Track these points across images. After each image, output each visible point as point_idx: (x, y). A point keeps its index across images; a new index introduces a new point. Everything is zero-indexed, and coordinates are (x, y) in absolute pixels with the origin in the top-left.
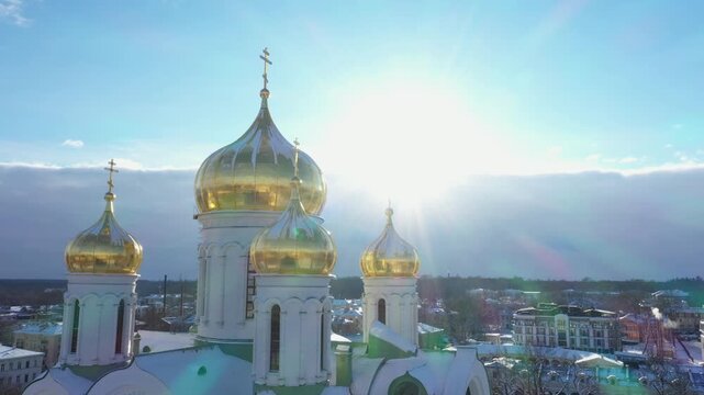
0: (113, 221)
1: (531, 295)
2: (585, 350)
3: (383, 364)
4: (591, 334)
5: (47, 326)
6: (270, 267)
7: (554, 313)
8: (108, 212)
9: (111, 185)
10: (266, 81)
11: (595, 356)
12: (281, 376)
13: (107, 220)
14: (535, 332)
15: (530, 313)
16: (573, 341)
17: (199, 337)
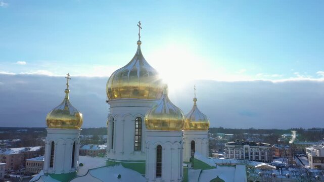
0: (69, 103)
1: (229, 136)
2: (257, 161)
3: (201, 172)
4: (260, 154)
5: (6, 150)
6: (156, 127)
7: (243, 144)
8: (66, 99)
9: (68, 86)
10: (140, 37)
11: (264, 164)
12: (163, 180)
13: (66, 103)
14: (235, 153)
15: (232, 144)
16: (251, 157)
17: (108, 159)
